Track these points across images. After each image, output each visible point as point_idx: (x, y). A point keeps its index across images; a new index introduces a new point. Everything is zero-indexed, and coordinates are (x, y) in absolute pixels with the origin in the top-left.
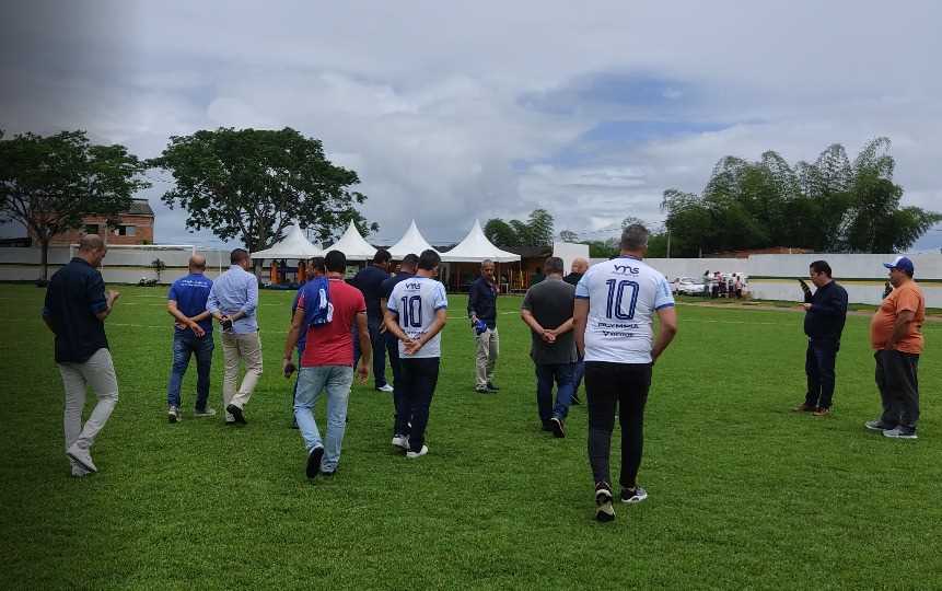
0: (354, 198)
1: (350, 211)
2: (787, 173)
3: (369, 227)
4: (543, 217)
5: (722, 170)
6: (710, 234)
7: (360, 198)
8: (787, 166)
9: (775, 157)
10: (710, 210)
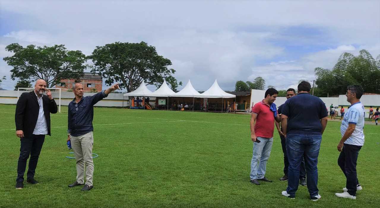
0: (171, 71)
1: (170, 77)
2: (371, 60)
3: (178, 83)
4: (260, 80)
5: (342, 59)
6: (335, 87)
7: (173, 71)
8: (371, 57)
9: (366, 52)
10: (335, 77)
